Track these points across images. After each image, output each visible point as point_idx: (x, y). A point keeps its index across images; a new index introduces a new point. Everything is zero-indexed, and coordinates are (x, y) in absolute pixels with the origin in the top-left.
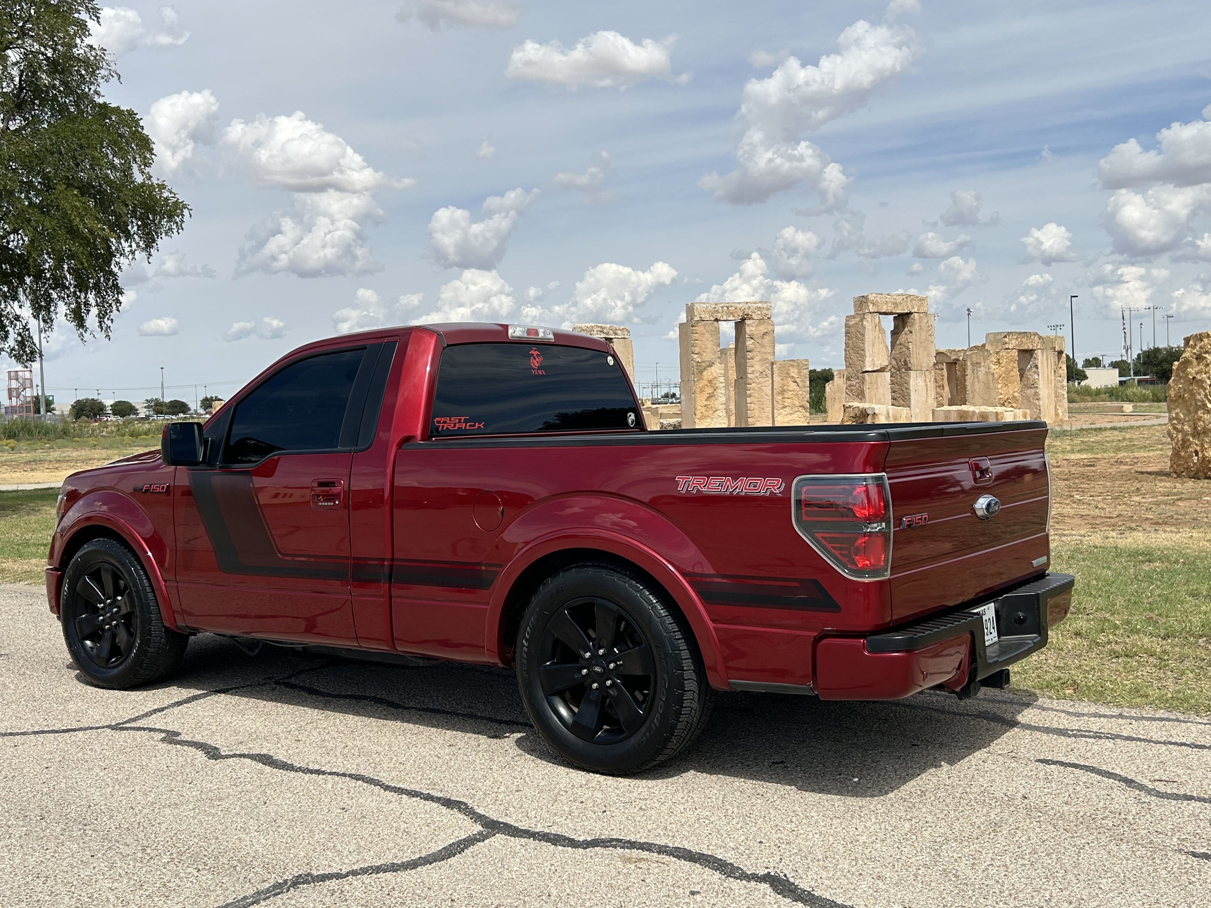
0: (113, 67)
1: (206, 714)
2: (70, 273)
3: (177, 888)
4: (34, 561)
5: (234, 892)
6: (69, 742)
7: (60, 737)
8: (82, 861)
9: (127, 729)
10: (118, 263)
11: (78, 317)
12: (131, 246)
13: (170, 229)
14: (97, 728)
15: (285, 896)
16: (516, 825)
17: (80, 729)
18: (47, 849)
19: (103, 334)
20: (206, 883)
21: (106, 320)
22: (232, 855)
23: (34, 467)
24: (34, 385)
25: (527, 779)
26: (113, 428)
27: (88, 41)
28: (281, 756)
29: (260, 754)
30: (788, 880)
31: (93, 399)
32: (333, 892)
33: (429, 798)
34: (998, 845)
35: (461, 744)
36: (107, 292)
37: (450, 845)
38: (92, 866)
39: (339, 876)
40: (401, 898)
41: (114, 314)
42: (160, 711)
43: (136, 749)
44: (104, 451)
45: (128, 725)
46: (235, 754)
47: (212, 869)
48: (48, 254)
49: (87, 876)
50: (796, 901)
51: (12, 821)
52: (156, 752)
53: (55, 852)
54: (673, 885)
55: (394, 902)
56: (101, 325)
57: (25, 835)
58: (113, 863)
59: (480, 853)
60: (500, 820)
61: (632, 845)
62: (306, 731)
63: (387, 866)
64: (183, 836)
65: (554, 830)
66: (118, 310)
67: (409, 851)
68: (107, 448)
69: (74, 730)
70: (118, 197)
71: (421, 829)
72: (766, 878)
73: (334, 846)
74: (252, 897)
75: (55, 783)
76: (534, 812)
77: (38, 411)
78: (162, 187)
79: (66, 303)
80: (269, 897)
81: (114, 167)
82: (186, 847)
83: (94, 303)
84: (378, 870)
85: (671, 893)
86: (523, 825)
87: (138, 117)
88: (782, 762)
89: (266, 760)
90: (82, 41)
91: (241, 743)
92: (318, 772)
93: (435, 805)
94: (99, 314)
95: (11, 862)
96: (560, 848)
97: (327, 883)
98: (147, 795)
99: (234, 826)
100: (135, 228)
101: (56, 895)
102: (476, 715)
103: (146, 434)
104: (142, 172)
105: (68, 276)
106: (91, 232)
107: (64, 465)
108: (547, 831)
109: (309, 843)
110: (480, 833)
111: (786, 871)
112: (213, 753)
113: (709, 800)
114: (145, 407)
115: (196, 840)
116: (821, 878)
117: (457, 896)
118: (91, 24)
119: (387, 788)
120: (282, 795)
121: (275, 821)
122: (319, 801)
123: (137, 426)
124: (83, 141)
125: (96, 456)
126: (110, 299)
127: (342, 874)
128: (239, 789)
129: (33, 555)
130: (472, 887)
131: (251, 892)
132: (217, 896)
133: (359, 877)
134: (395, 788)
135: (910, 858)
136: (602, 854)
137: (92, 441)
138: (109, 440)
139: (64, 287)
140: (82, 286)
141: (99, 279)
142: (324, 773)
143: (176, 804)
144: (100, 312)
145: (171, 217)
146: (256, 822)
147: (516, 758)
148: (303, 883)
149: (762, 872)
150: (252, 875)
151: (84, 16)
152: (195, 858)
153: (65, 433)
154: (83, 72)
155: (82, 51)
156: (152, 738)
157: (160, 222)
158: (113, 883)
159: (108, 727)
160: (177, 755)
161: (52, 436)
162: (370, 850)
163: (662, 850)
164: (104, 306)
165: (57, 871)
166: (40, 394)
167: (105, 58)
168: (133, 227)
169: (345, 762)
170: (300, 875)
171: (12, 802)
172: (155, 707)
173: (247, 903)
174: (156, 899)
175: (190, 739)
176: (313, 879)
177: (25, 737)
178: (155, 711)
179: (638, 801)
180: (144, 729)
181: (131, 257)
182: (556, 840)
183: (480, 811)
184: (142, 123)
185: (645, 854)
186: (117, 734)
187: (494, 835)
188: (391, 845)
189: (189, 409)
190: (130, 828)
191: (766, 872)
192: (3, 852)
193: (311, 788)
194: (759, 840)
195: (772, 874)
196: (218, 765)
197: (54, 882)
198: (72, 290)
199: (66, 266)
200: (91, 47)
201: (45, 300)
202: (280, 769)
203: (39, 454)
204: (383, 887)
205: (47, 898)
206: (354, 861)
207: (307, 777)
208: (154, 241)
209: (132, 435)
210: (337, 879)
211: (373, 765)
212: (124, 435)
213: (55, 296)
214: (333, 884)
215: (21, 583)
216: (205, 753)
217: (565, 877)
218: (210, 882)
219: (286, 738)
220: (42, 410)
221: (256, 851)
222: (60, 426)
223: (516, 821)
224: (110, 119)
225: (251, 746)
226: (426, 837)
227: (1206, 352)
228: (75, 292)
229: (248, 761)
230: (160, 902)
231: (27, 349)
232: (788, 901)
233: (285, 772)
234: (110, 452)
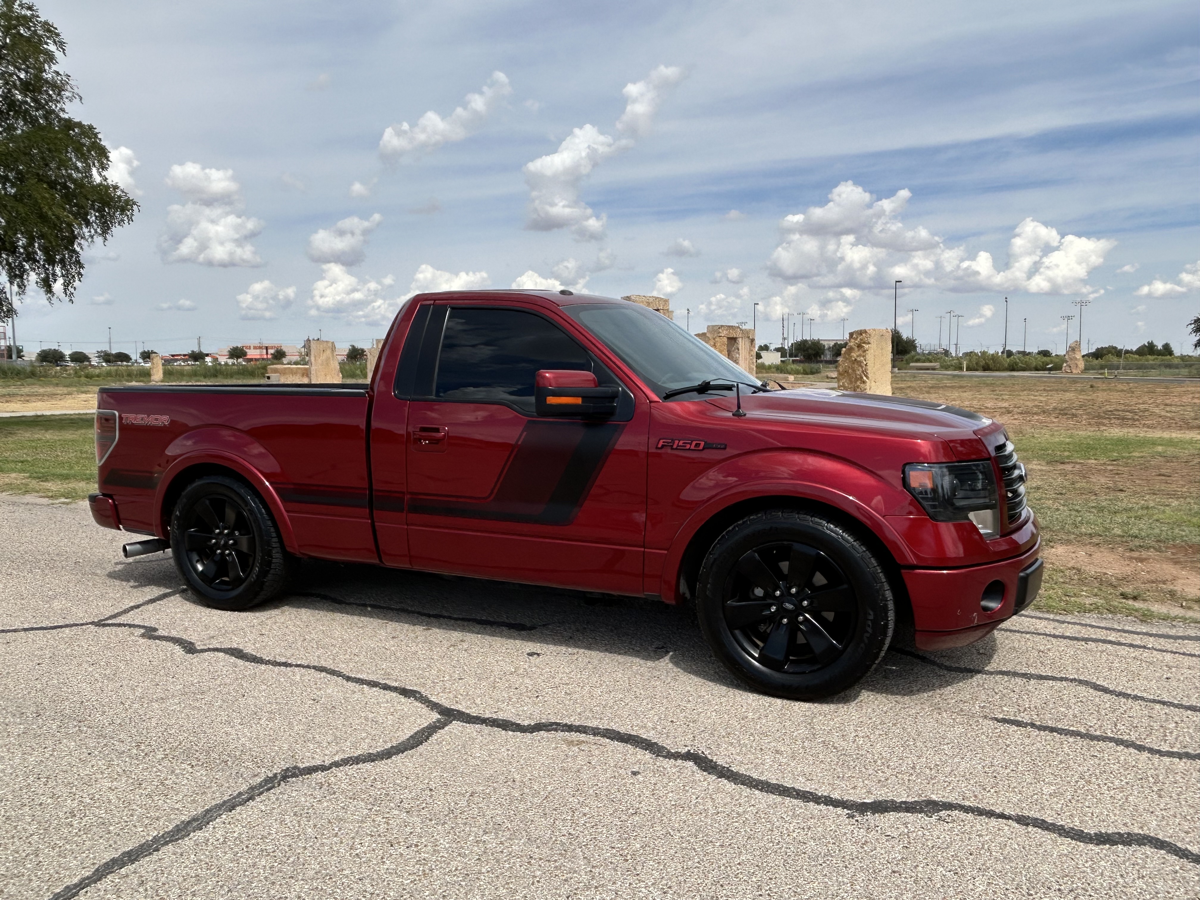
0: (76, 90)
1: (178, 610)
2: (40, 250)
3: (174, 786)
4: (13, 475)
5: (229, 788)
6: (57, 638)
7: (49, 634)
8: (80, 759)
9: (109, 625)
10: (80, 244)
11: (47, 285)
12: (90, 232)
13: (123, 221)
14: (82, 625)
15: (277, 791)
16: (468, 711)
17: (67, 626)
18: (45, 748)
19: (67, 299)
20: (201, 779)
21: (69, 288)
22: (221, 750)
23: (9, 399)
24: (7, 337)
25: (465, 668)
26: (71, 371)
27: (54, 68)
28: (249, 649)
29: (231, 648)
30: (706, 758)
31: (55, 350)
32: (321, 786)
33: (386, 687)
34: (854, 718)
35: (402, 637)
36: (71, 266)
37: (416, 733)
38: (90, 765)
39: (323, 768)
40: (383, 788)
41: (77, 283)
42: (136, 608)
43: (119, 644)
44: (65, 389)
45: (110, 622)
46: (209, 648)
47: (205, 765)
48: (22, 233)
49: (86, 775)
50: (720, 777)
51: (10, 719)
52: (138, 647)
53: (54, 750)
54: (615, 766)
55: (379, 793)
56: (65, 291)
57: (23, 733)
58: (110, 761)
59: (443, 740)
60: (452, 707)
61: (570, 728)
62: (267, 625)
63: (364, 756)
64: (173, 731)
65: (501, 716)
66: (80, 281)
67: (381, 741)
68: (67, 386)
69: (61, 627)
70: (81, 192)
71: (387, 718)
72: (688, 756)
73: (313, 738)
74: (247, 793)
75: (47, 679)
76: (479, 699)
77: (10, 357)
78: (116, 187)
79: (37, 274)
80: (262, 793)
81: (77, 169)
82: (178, 743)
83: (59, 274)
84: (357, 760)
85: (616, 774)
86: (473, 712)
87: (96, 131)
88: (663, 647)
89: (237, 653)
90: (50, 67)
91: (213, 637)
92: (286, 665)
93: (394, 694)
94: (64, 283)
95: (11, 762)
96: (510, 733)
97: (314, 775)
98: (134, 689)
99: (219, 719)
100: (94, 218)
101: (58, 797)
102: (407, 610)
103: (98, 376)
104: (100, 175)
105: (39, 252)
106: (58, 218)
107: (33, 398)
108: (495, 716)
109: (290, 735)
110: (438, 720)
111: (702, 749)
112: (190, 648)
113: (618, 683)
114: (96, 357)
115: (186, 735)
116: (732, 754)
117: (434, 785)
118: (58, 54)
119: (348, 679)
120: (257, 687)
121: (255, 714)
122: (292, 693)
123: (91, 370)
124: (51, 146)
125: (59, 392)
126: (73, 271)
127: (325, 766)
128: (218, 682)
129: (13, 470)
130: (445, 775)
131: (244, 787)
132: (214, 793)
133: (341, 768)
134: (356, 678)
135: (793, 732)
136: (547, 737)
137: (55, 381)
138: (69, 381)
139: (35, 261)
140: (51, 261)
141: (64, 255)
142: (290, 665)
143: (162, 699)
144: (65, 281)
145: (123, 210)
146: (238, 714)
147: (452, 649)
148: (292, 777)
149: (684, 750)
150: (243, 769)
151: (52, 47)
152: (188, 754)
153: (33, 374)
154: (51, 92)
155: (50, 76)
156: (133, 634)
157: (114, 213)
158: (112, 782)
159: (92, 623)
160: (157, 650)
161: (22, 376)
162: (346, 741)
163: (596, 732)
164: (68, 277)
165: (57, 771)
166: (12, 344)
167: (70, 82)
168: (91, 217)
169: (307, 655)
170: (288, 769)
171: (8, 699)
172: (132, 604)
173: (243, 799)
174: (156, 798)
175: (166, 634)
176: (300, 772)
177: (16, 634)
178: (132, 608)
179: (561, 685)
180: (125, 625)
181: (90, 240)
182: (505, 725)
183: (433, 699)
184: (99, 136)
185: (582, 737)
186: (100, 630)
187: (451, 722)
188: (364, 735)
189: (131, 359)
190: (123, 723)
191: (686, 750)
192: (2, 752)
193: (282, 680)
194: (670, 720)
195: (692, 751)
196: (194, 659)
197: (55, 783)
198: (42, 263)
199: (36, 245)
200: (57, 73)
201: (19, 270)
202: (251, 662)
203: (12, 390)
204: (365, 778)
205: (49, 800)
206: (334, 752)
207: (276, 669)
208: (109, 228)
209: (87, 376)
210: (323, 772)
211: (331, 657)
212: (80, 377)
213: (27, 267)
214: (319, 776)
215: (3, 493)
216: (182, 648)
217: (522, 762)
218: (205, 778)
219: (252, 632)
220: (14, 356)
221: (243, 745)
222: (29, 369)
223: (466, 708)
224: (74, 131)
225: (222, 640)
226: (393, 726)
227: (864, 343)
228: (44, 265)
229: (221, 654)
230: (160, 801)
231: (4, 308)
232: (714, 778)
233: (256, 665)
234: (69, 389)
